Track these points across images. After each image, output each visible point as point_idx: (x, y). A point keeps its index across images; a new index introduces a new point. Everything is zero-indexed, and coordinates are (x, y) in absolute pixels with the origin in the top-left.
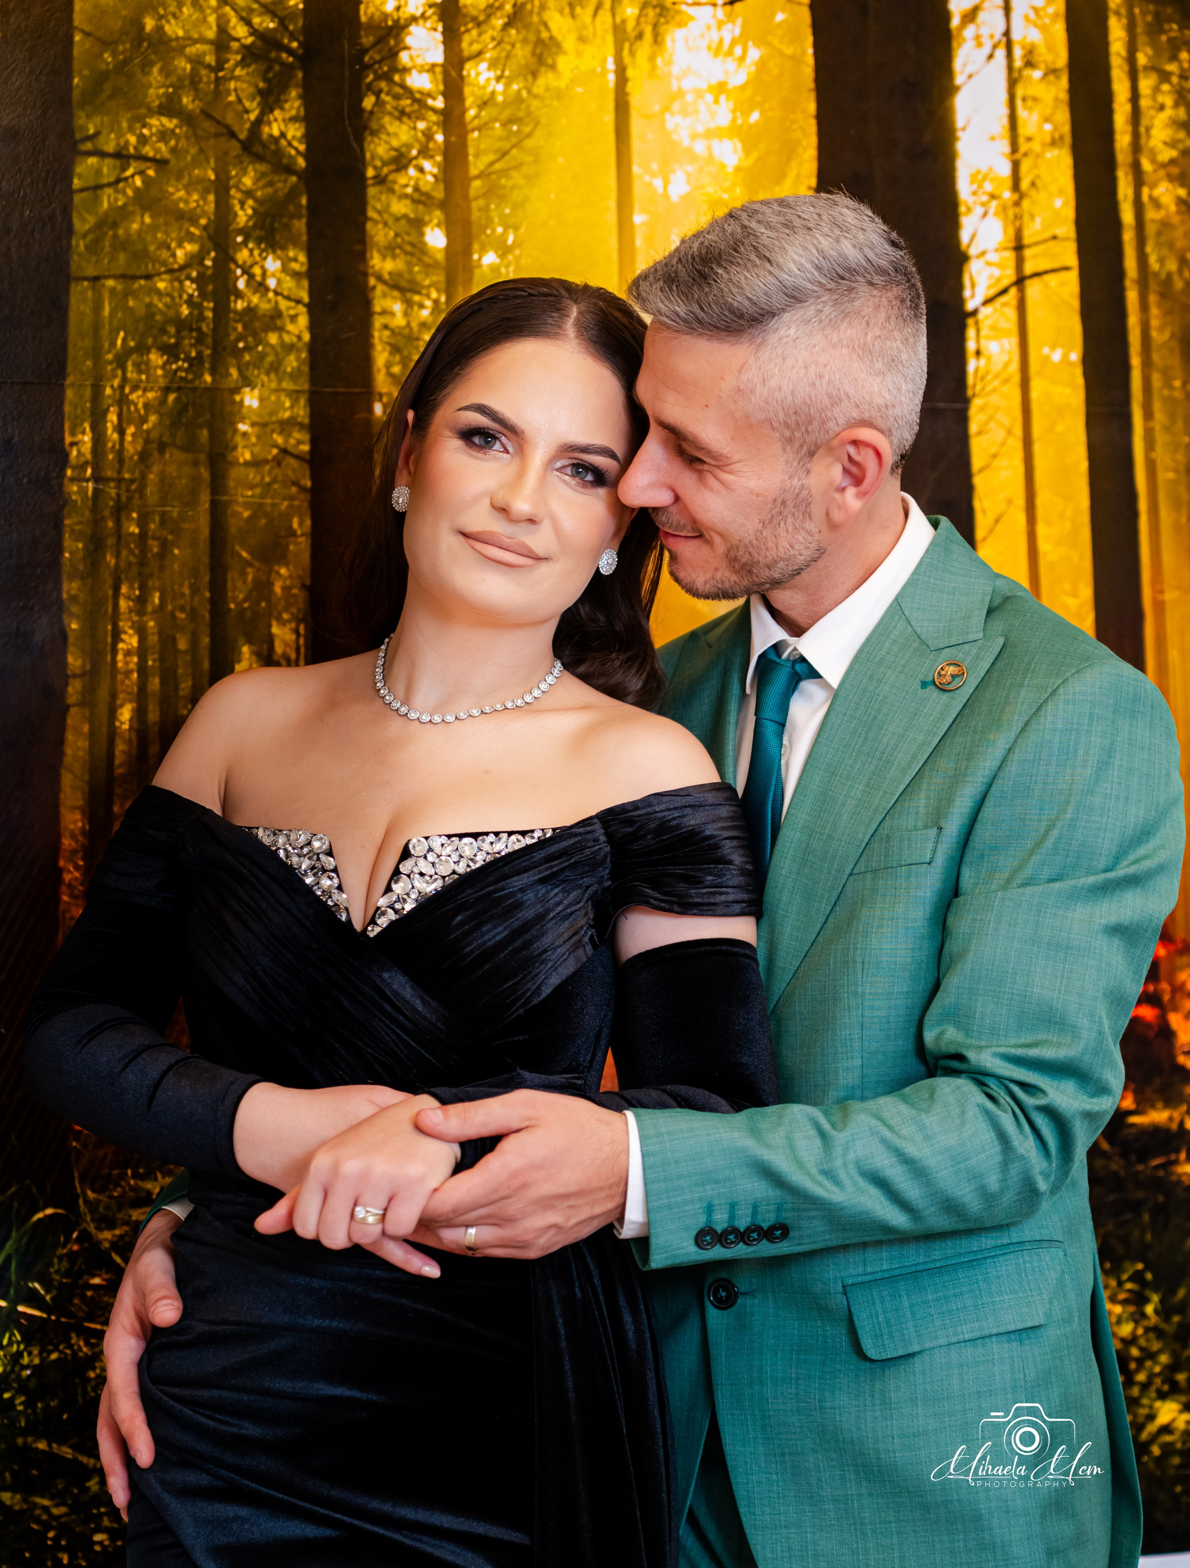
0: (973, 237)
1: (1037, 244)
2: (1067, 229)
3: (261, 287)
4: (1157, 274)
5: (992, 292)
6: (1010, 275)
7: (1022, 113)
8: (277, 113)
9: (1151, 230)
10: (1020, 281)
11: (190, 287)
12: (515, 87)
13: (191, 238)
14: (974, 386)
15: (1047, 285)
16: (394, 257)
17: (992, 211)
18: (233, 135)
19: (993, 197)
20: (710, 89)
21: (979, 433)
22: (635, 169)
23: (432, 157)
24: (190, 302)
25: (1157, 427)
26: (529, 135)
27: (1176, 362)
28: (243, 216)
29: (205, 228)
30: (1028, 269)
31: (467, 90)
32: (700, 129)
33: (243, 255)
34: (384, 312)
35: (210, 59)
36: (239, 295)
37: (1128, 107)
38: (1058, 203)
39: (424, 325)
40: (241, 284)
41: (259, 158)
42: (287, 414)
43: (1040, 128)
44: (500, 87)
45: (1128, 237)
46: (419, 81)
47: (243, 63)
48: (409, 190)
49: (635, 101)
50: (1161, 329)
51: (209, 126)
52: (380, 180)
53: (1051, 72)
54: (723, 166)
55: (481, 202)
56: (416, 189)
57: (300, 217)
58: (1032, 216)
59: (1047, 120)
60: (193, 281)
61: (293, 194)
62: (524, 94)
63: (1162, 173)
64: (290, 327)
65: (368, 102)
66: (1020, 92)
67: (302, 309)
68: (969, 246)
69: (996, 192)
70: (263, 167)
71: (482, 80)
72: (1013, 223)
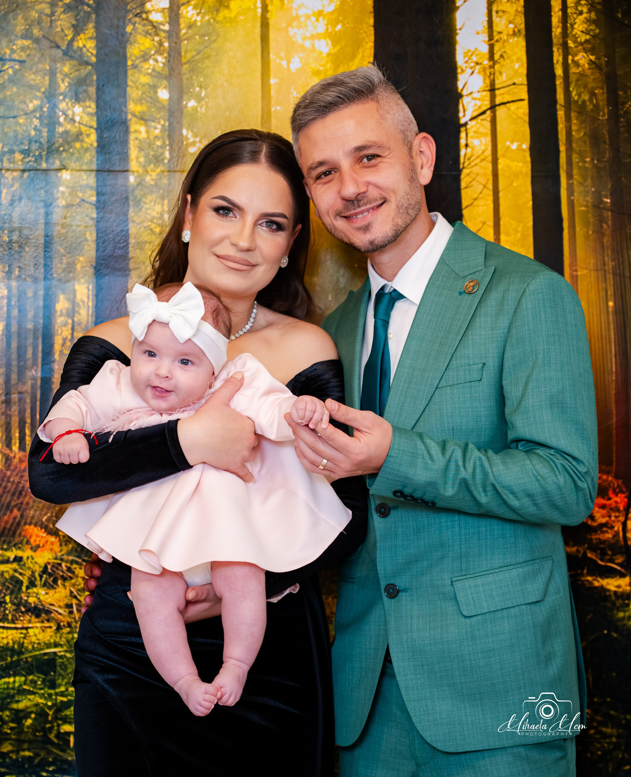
0: (465, 85)
1: (504, 87)
2: (522, 79)
3: (73, 120)
4: (577, 102)
5: (476, 114)
6: (487, 104)
7: (495, 19)
8: (82, 36)
9: (573, 78)
10: (493, 107)
11: (36, 122)
12: (207, 18)
13: (36, 98)
14: (464, 163)
15: (509, 109)
16: (141, 104)
17: (476, 71)
18: (58, 47)
19: (477, 64)
20: (314, 14)
21: (466, 188)
22: (272, 56)
23: (162, 54)
24: (35, 129)
25: (575, 182)
26: (215, 41)
27: (587, 148)
28: (63, 86)
29: (44, 93)
30: (498, 100)
31: (181, 21)
32: (308, 34)
33: (63, 105)
34: (136, 131)
35: (48, 11)
36: (60, 124)
37: (560, 13)
38: (517, 66)
39: (156, 137)
40: (62, 119)
41: (72, 58)
42: (85, 182)
43: (507, 27)
44: (199, 18)
45: (559, 82)
46: (156, 17)
47: (64, 12)
48: (150, 71)
49: (271, 22)
50: (578, 131)
51: (45, 43)
52: (135, 67)
54: (321, 53)
55: (187, 76)
56: (154, 70)
57: (92, 86)
58: (501, 73)
59: (510, 23)
60: (37, 118)
61: (89, 74)
62: (212, 21)
63: (580, 47)
64: (86, 140)
65: (129, 29)
66: (495, 8)
67: (93, 131)
68: (462, 90)
69: (479, 62)
70: (74, 62)
71: (189, 15)
72: (489, 77)
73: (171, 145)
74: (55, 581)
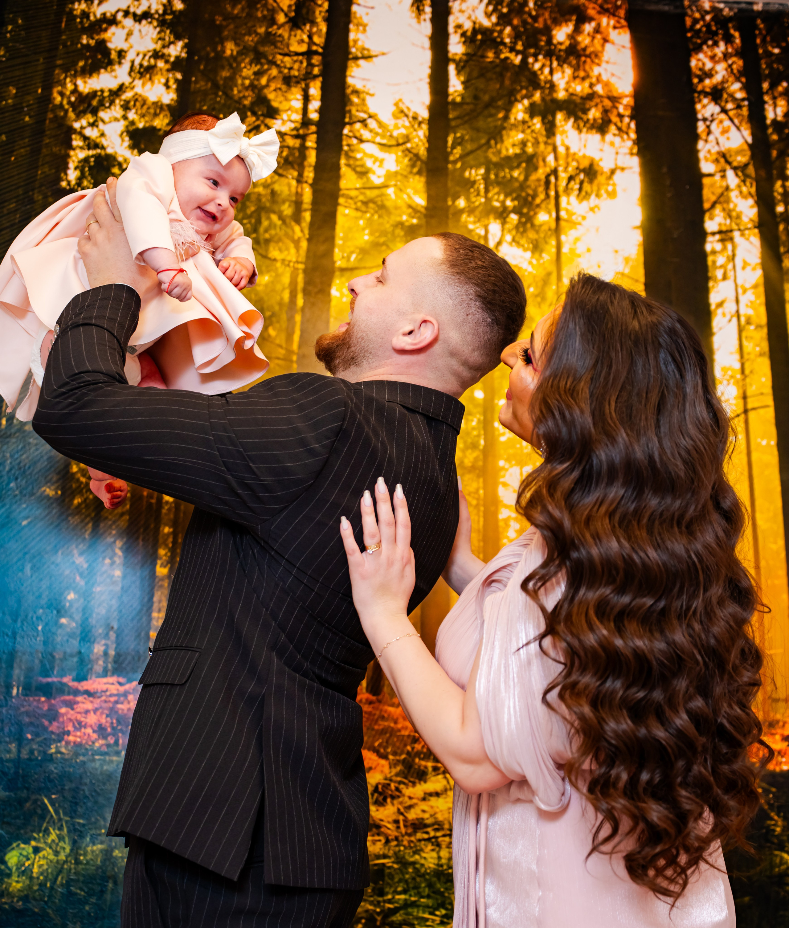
0: (722, 394)
1: (754, 396)
2: (769, 390)
6: (741, 409)
7: (745, 343)
10: (746, 411)
15: (760, 413)
17: (732, 383)
19: (732, 377)
30: (750, 406)
38: (763, 379)
39: (473, 429)
43: (755, 349)
53: (759, 327)
58: (751, 385)
59: (757, 345)
66: (744, 334)
69: (734, 375)
72: (742, 388)
73: (485, 434)
74: (385, 799)
